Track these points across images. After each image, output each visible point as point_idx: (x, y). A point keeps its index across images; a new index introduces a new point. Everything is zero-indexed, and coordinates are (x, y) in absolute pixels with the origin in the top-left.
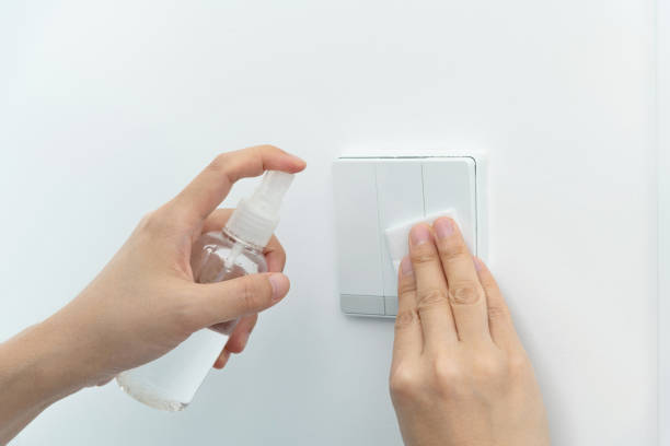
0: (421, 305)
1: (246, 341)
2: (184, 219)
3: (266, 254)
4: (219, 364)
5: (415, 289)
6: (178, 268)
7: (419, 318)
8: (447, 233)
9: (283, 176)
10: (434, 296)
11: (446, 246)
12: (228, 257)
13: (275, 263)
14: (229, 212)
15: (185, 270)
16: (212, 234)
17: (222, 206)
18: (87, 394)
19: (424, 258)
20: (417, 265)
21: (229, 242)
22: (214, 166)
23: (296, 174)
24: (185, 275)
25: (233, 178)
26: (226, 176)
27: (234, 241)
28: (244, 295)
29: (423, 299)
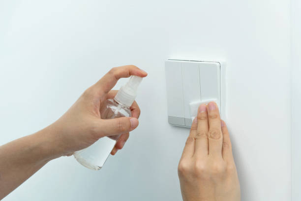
0: (196, 137)
1: (123, 145)
2: (98, 93)
3: (132, 109)
4: (112, 153)
5: (197, 129)
6: (94, 112)
7: (195, 142)
8: (213, 109)
9: (138, 78)
10: (203, 134)
11: (211, 114)
12: (116, 110)
13: (135, 114)
14: (116, 92)
15: (97, 113)
16: (110, 100)
17: (114, 89)
18: (63, 159)
19: (203, 118)
20: (199, 120)
21: (116, 104)
22: (110, 72)
23: (144, 78)
24: (97, 115)
25: (117, 78)
26: (115, 77)
27: (118, 104)
28: (119, 125)
29: (198, 135)
